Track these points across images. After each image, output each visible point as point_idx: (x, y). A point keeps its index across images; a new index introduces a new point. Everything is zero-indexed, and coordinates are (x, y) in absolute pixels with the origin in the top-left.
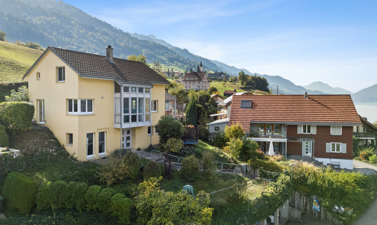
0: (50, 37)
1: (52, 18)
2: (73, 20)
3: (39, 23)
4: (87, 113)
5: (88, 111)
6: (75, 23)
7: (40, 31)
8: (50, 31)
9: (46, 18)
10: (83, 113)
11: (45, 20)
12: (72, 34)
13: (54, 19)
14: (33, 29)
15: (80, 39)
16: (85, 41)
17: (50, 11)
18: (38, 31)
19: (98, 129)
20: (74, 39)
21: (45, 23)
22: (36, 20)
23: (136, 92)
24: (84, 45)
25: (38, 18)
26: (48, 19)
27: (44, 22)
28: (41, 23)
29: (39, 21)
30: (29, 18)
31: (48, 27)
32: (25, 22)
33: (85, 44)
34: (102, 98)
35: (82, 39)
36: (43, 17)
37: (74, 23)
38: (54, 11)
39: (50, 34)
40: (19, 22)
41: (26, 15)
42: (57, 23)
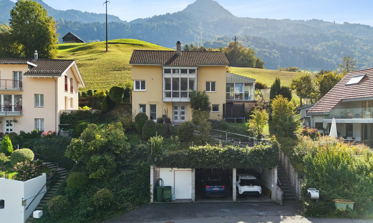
0: (329, 60)
1: (334, 42)
2: (356, 39)
3: (320, 50)
4: (140, 90)
5: (142, 89)
6: (359, 41)
7: (320, 57)
8: (330, 55)
9: (327, 43)
10: (138, 90)
11: (326, 46)
12: (354, 54)
13: (336, 42)
14: (313, 56)
15: (363, 57)
16: (369, 58)
17: (332, 36)
18: (318, 57)
19: (148, 102)
20: (356, 58)
21: (326, 49)
22: (317, 48)
23: (179, 73)
24: (367, 63)
25: (319, 45)
26: (329, 44)
27: (325, 47)
28: (321, 49)
29: (320, 47)
30: (312, 47)
31: (328, 51)
32: (306, 51)
33: (369, 61)
34: (152, 79)
35: (366, 56)
36: (324, 43)
37: (357, 41)
38: (336, 34)
39: (330, 58)
40: (301, 52)
41: (309, 44)
42: (338, 45)
